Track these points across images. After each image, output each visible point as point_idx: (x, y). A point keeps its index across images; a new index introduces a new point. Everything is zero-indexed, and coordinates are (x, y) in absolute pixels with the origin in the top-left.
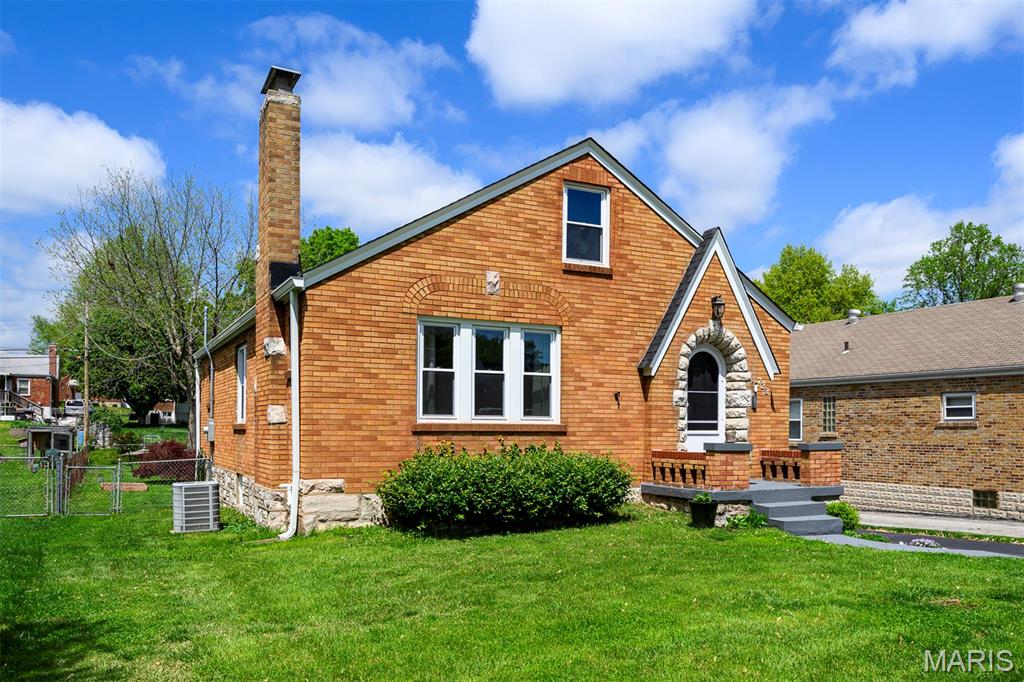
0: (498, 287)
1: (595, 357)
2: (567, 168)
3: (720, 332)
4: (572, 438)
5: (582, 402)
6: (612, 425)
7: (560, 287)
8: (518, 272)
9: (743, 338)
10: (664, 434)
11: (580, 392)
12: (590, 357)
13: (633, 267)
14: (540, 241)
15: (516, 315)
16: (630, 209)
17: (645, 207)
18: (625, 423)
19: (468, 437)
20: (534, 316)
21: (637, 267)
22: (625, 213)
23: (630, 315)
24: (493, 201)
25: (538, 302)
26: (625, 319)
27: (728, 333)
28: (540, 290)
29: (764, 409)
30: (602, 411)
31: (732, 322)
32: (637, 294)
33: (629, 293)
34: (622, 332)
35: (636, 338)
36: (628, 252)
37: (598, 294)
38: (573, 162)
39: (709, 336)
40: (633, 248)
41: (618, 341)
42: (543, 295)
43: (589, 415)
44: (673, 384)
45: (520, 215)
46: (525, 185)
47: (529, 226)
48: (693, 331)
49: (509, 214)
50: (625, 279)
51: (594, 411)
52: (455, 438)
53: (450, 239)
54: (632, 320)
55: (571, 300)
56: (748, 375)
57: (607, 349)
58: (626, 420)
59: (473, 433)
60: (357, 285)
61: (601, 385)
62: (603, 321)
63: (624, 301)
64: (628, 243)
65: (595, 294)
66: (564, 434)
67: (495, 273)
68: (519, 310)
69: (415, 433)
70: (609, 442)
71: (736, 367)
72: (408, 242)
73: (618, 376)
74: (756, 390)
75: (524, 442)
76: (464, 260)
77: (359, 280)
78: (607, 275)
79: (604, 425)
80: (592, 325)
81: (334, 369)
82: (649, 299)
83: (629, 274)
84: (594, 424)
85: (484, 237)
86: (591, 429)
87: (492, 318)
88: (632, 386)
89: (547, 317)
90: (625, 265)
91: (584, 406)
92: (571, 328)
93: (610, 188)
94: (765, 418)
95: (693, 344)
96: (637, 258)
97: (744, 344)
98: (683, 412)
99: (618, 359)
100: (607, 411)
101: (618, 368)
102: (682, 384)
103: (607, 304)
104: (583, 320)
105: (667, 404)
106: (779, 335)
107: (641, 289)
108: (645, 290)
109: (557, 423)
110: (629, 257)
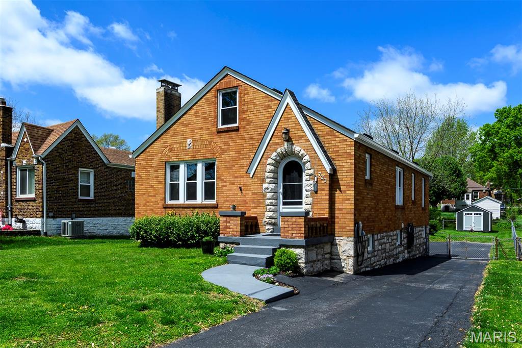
0: (191, 145)
1: (231, 171)
2: (218, 84)
3: (292, 148)
4: (221, 210)
5: (225, 192)
6: (239, 203)
7: (215, 140)
8: (199, 137)
9: (307, 150)
10: (258, 208)
11: (224, 188)
12: (228, 171)
13: (249, 122)
14: (208, 121)
15: (198, 156)
16: (248, 94)
17: (255, 90)
19: (181, 209)
20: (205, 155)
21: (251, 122)
22: (245, 96)
23: (248, 147)
24: (190, 109)
25: (206, 149)
26: (245, 150)
27: (297, 148)
28: (207, 143)
29: (324, 192)
30: (234, 197)
31: (300, 141)
32: (251, 136)
33: (247, 136)
34: (243, 157)
35: (251, 158)
36: (247, 116)
37: (233, 140)
38: (220, 80)
39: (286, 151)
40: (250, 113)
41: (242, 161)
42: (208, 145)
43: (228, 199)
44: (263, 181)
45: (200, 112)
46: (201, 98)
47: (203, 116)
48: (275, 150)
49: (196, 113)
50: (245, 129)
51: (230, 197)
52: (176, 209)
53: (175, 129)
55: (220, 145)
56: (311, 172)
57: (236, 166)
58: (245, 201)
59: (183, 208)
60: (148, 154)
62: (234, 153)
63: (245, 141)
64: (246, 111)
65: (231, 140)
66: (217, 207)
67: (190, 140)
68: (199, 154)
69: (165, 208)
72: (162, 134)
73: (242, 179)
74: (316, 180)
75: (200, 212)
76: (180, 137)
77: (149, 152)
78: (237, 130)
79: (235, 203)
80: (230, 155)
81: (142, 185)
82: (258, 137)
83: (247, 127)
84: (231, 203)
85: (186, 125)
86: (229, 205)
87: (189, 159)
88: (249, 183)
89: (210, 155)
90: (245, 123)
91: (225, 195)
92: (220, 158)
93: (238, 86)
94: (324, 197)
95: (274, 158)
96: (251, 117)
97: (308, 153)
98: (269, 195)
99: (242, 170)
100: (236, 196)
101: (242, 175)
102: (268, 180)
103: (237, 144)
104: (225, 153)
105: (259, 191)
106: (344, 143)
107: (254, 133)
108: (256, 133)
109: (215, 203)
110: (247, 118)
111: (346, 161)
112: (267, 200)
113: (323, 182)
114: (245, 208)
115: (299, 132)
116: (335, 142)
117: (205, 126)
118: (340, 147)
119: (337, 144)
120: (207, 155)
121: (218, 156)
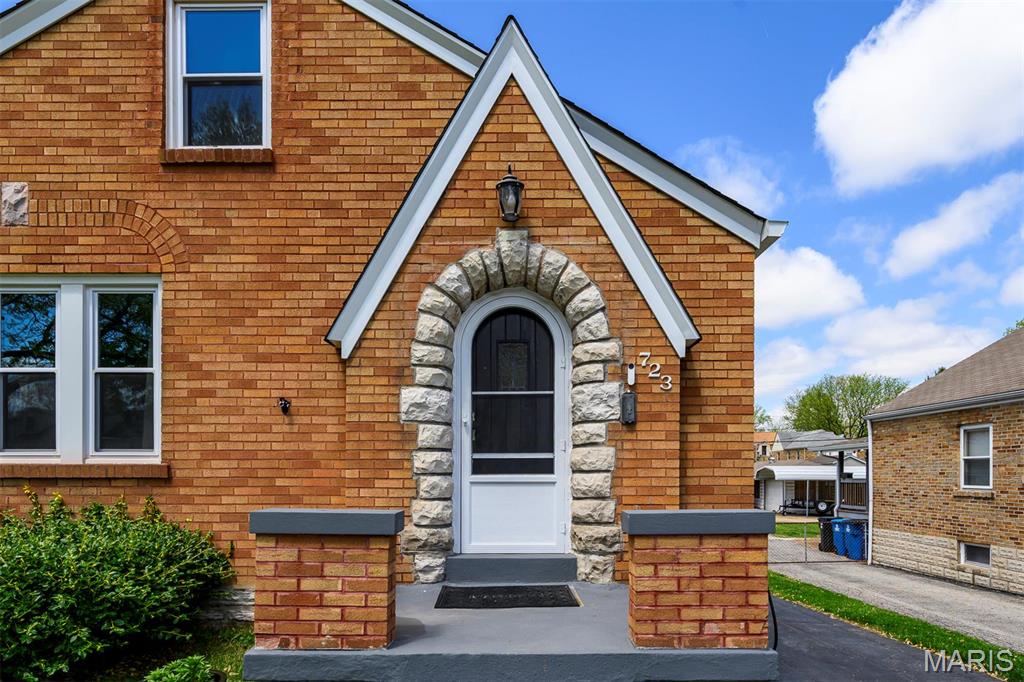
0: (23, 209)
1: (234, 330)
3: (529, 254)
4: (183, 491)
5: (206, 420)
6: (275, 464)
7: (155, 199)
8: (67, 178)
9: (593, 264)
10: (378, 483)
11: (200, 401)
12: (221, 330)
13: (323, 143)
14: (116, 115)
15: (62, 259)
18: (307, 461)
20: (100, 259)
21: (334, 142)
23: (317, 241)
25: (107, 231)
26: (303, 250)
27: (550, 257)
28: (113, 209)
29: (660, 426)
30: (253, 437)
31: (562, 231)
32: (334, 196)
33: (314, 196)
34: (297, 277)
35: (332, 286)
36: (314, 115)
37: (244, 204)
39: (501, 265)
40: (326, 105)
41: (289, 295)
42: (118, 218)
43: (220, 446)
44: (401, 375)
45: (71, 71)
47: (89, 89)
48: (456, 257)
49: (49, 72)
50: (305, 168)
51: (233, 437)
54: (323, 250)
55: (180, 223)
56: (610, 348)
57: (261, 313)
58: (308, 453)
61: (249, 384)
62: (253, 259)
63: (303, 214)
64: (311, 96)
65: (234, 204)
66: (165, 481)
67: (17, 185)
68: (68, 249)
70: (272, 499)
71: (581, 332)
73: (288, 367)
74: (631, 381)
75: (79, 500)
78: (267, 164)
79: (256, 464)
80: (232, 267)
82: (365, 205)
83: (314, 160)
84: (234, 464)
86: (226, 473)
87: (12, 268)
88: (324, 385)
89: (129, 258)
90: (304, 142)
91: (211, 429)
92: (179, 277)
94: (662, 446)
95: (452, 287)
96: (334, 124)
97: (598, 277)
98: (427, 434)
99: (289, 331)
100: (261, 437)
101: (290, 350)
102: (424, 374)
103: (263, 223)
104: (207, 259)
105: (384, 418)
106: (719, 258)
107: (346, 187)
108: (354, 187)
109: (158, 461)
110: (315, 124)
111: (724, 321)
112: (421, 454)
113: (656, 389)
114: (306, 482)
115: (559, 194)
116: (685, 249)
117: (100, 133)
118: (703, 268)
119: (691, 259)
120: (110, 259)
121: (172, 268)
